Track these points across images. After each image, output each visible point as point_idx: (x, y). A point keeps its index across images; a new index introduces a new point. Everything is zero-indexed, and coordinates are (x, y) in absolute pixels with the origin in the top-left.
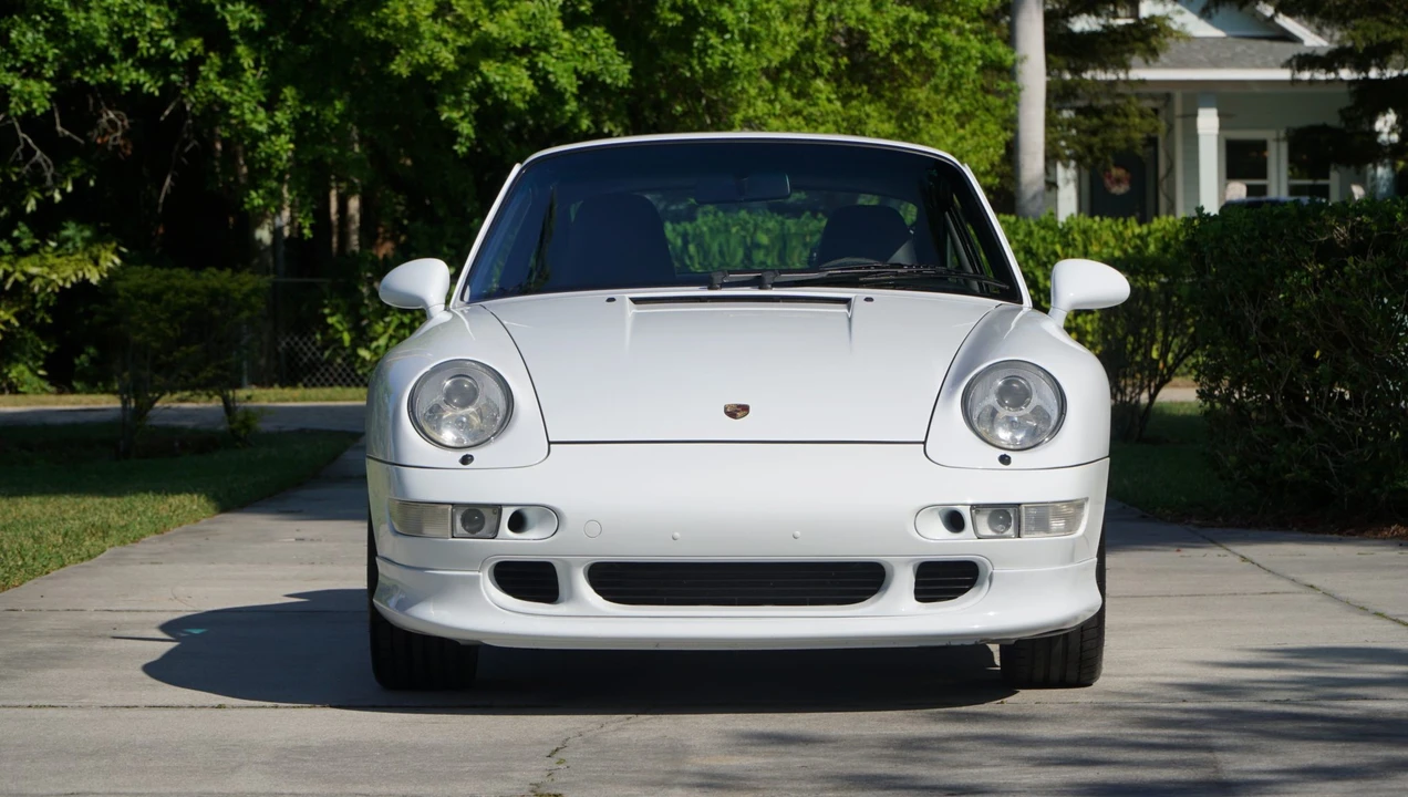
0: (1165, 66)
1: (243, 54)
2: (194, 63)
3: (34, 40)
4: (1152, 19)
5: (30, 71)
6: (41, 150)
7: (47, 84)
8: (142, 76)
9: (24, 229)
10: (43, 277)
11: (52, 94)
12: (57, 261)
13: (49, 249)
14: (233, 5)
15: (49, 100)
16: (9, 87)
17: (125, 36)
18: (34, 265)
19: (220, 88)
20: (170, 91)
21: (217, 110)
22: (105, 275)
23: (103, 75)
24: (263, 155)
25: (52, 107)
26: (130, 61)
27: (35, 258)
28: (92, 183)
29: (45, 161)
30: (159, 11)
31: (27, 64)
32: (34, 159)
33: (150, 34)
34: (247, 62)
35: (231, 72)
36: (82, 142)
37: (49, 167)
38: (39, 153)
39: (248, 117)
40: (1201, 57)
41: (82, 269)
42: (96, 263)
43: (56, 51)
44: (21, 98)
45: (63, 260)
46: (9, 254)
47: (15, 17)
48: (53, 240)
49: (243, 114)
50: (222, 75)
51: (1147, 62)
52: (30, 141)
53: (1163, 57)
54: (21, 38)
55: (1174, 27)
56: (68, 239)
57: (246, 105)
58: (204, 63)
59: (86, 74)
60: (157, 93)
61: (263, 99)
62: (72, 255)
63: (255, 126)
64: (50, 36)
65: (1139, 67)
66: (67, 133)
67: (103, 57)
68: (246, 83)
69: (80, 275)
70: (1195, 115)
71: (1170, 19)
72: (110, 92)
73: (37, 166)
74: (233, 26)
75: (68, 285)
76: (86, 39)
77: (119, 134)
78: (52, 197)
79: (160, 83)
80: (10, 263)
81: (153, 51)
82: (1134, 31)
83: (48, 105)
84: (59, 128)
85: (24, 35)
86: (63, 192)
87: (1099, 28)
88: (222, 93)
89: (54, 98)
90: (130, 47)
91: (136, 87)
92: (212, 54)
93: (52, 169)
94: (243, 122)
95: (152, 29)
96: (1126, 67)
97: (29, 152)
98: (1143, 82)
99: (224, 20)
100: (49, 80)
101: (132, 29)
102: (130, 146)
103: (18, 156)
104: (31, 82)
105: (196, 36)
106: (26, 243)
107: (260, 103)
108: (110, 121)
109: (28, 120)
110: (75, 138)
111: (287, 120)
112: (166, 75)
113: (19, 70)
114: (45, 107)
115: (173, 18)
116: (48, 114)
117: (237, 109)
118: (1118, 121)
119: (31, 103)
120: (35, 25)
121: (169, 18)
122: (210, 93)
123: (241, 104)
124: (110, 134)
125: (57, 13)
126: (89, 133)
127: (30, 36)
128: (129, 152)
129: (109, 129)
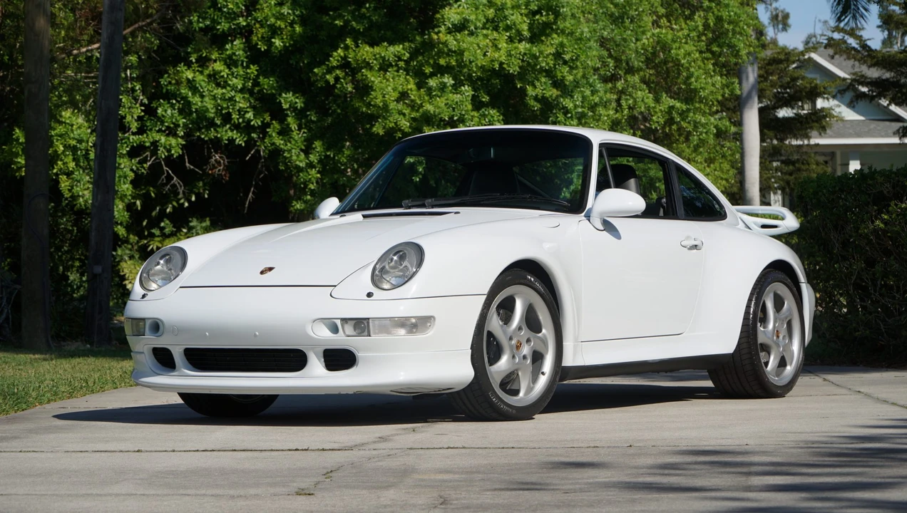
0: (831, 137)
1: (292, 122)
2: (265, 126)
3: (172, 114)
4: (823, 109)
5: (171, 132)
6: (177, 177)
7: (179, 139)
8: (234, 135)
9: (167, 222)
11: (183, 145)
13: (182, 233)
14: (286, 94)
15: (182, 149)
16: (158, 141)
17: (224, 112)
19: (279, 141)
20: (250, 143)
21: (276, 153)
23: (212, 134)
24: (302, 180)
25: (183, 153)
26: (228, 126)
28: (206, 196)
29: (179, 183)
30: (244, 97)
31: (168, 127)
32: (172, 182)
33: (239, 111)
34: (294, 126)
35: (286, 132)
36: (201, 172)
37: (181, 186)
38: (175, 178)
39: (294, 158)
40: (851, 131)
43: (184, 120)
44: (165, 148)
46: (158, 236)
47: (161, 101)
48: (184, 228)
49: (291, 156)
50: (279, 133)
51: (820, 134)
52: (170, 172)
53: (828, 131)
54: (164, 113)
55: (835, 114)
56: (193, 227)
57: (293, 151)
58: (269, 127)
59: (203, 133)
60: (243, 145)
61: (303, 148)
62: (196, 236)
63: (298, 163)
64: (181, 111)
65: (816, 138)
66: (192, 167)
67: (212, 124)
68: (294, 139)
70: (848, 164)
71: (833, 110)
72: (216, 143)
73: (174, 186)
74: (285, 106)
76: (202, 113)
77: (222, 168)
78: (183, 204)
79: (245, 139)
80: (160, 242)
81: (241, 120)
82: (813, 117)
83: (181, 152)
84: (187, 165)
85: (166, 111)
86: (189, 201)
87: (793, 115)
88: (280, 144)
89: (184, 147)
90: (227, 118)
91: (231, 141)
92: (274, 122)
93: (183, 188)
94: (290, 161)
95: (240, 107)
96: (809, 138)
97: (169, 178)
98: (817, 145)
99: (280, 103)
100: (182, 137)
101: (228, 107)
102: (228, 175)
103: (163, 180)
104: (171, 138)
105: (267, 112)
106: (167, 231)
107: (302, 150)
108: (216, 160)
109: (169, 160)
110: (197, 170)
111: (317, 160)
112: (249, 135)
113: (164, 131)
114: (178, 153)
115: (252, 101)
116: (181, 157)
117: (289, 153)
118: (803, 167)
119: (171, 151)
120: (172, 106)
121: (250, 101)
122: (273, 144)
123: (290, 150)
124: (216, 168)
125: (185, 98)
126: (205, 167)
127: (169, 112)
128: (227, 179)
129: (216, 165)
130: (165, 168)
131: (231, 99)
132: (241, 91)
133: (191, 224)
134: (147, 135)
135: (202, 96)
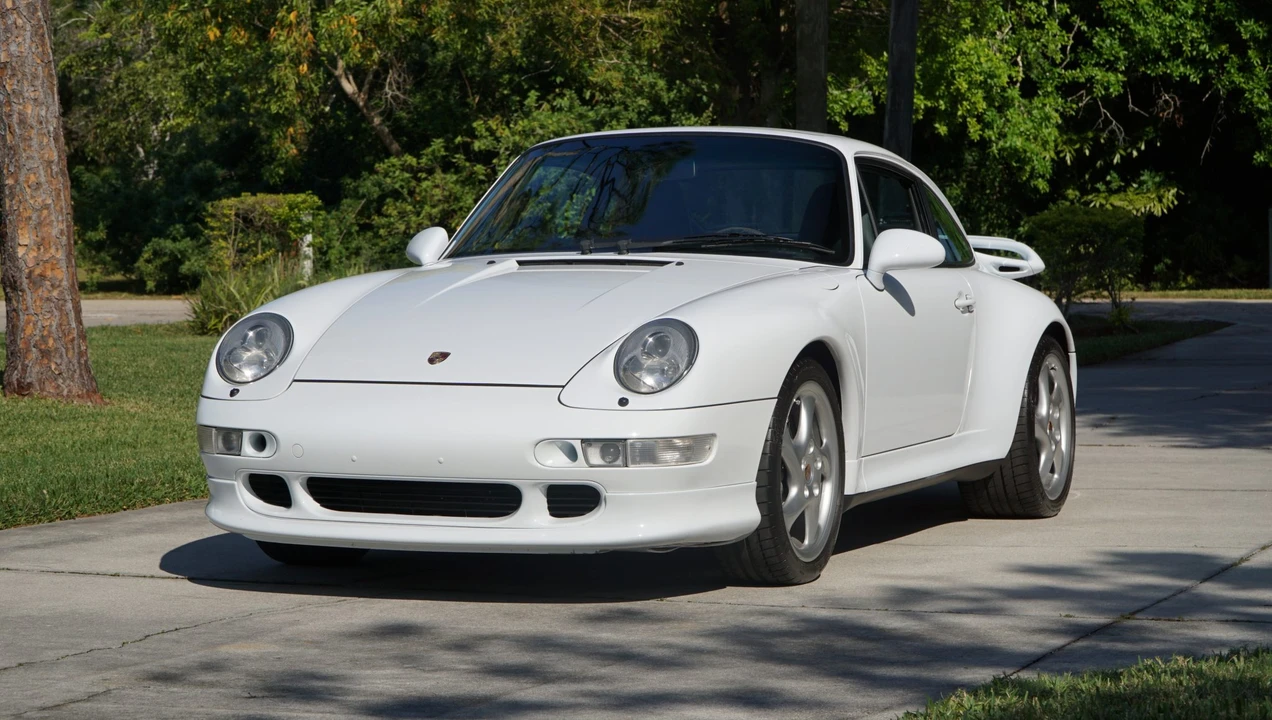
1: (1253, 56)
2: (1223, 59)
3: (1111, 45)
5: (1110, 66)
7: (1119, 75)
8: (1189, 71)
9: (1115, 175)
10: (1124, 208)
11: (1123, 82)
12: (1136, 197)
13: (1132, 189)
14: (1246, 21)
15: (1123, 87)
16: (1093, 77)
17: (1172, 43)
18: (1120, 200)
19: (1238, 79)
20: (1207, 81)
21: (1237, 93)
22: (1166, 211)
23: (1161, 69)
24: (1264, 126)
25: (1126, 92)
26: (1180, 60)
27: (1122, 195)
28: (1158, 144)
29: (1119, 129)
30: (1197, 25)
31: (1108, 61)
32: (1110, 128)
33: (1192, 42)
34: (1256, 61)
35: (1246, 68)
36: (1147, 116)
37: (1121, 133)
38: (1114, 122)
39: (1256, 99)
41: (1150, 204)
42: (1160, 201)
43: (1126, 53)
44: (1102, 85)
45: (1139, 197)
46: (1104, 192)
47: (1098, 29)
48: (1135, 183)
49: (1252, 97)
50: (1241, 69)
52: (1108, 115)
54: (1101, 43)
56: (1144, 182)
57: (1256, 91)
58: (1227, 62)
59: (1149, 68)
60: (1198, 82)
61: (1267, 86)
62: (1144, 194)
63: (1260, 105)
64: (1123, 42)
66: (1137, 109)
67: (1158, 57)
68: (1257, 76)
69: (1148, 208)
72: (1166, 79)
73: (1112, 132)
74: (1246, 36)
75: (1140, 215)
76: (1146, 42)
77: (1172, 110)
78: (1131, 153)
79: (1201, 75)
80: (1105, 198)
81: (1195, 53)
83: (1122, 91)
84: (1131, 105)
85: (1103, 41)
86: (1139, 150)
88: (1240, 83)
89: (1125, 85)
90: (1177, 51)
91: (1185, 78)
92: (1233, 56)
93: (1123, 134)
94: (1252, 103)
95: (1193, 38)
97: (1107, 122)
99: (1240, 32)
100: (1121, 73)
101: (1177, 37)
102: (1182, 119)
103: (1099, 125)
104: (1110, 74)
105: (1224, 43)
106: (1114, 186)
107: (1266, 90)
108: (1166, 101)
109: (1106, 99)
110: (1142, 113)
112: (1205, 70)
113: (1103, 65)
114: (1119, 91)
115: (1208, 30)
116: (1122, 98)
117: (1250, 93)
119: (1109, 89)
120: (1111, 35)
121: (1205, 30)
122: (1232, 82)
123: (1252, 90)
124: (1164, 110)
125: (1126, 26)
126: (1152, 110)
127: (1108, 41)
128: (1182, 123)
129: (1165, 107)
130: (1103, 110)
131: (1181, 26)
132: (1193, 17)
133: (1142, 178)
134: (1081, 70)
135: (1146, 24)
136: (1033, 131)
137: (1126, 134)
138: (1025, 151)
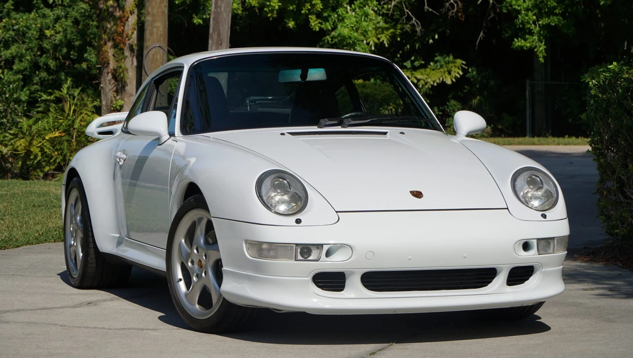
6: (416, 18)
10: (424, 80)
12: (432, 72)
13: (429, 66)
18: (422, 74)
22: (454, 80)
24: (520, 21)
27: (422, 70)
29: (417, 23)
32: (411, 23)
36: (438, 14)
38: (414, 19)
41: (442, 76)
42: (450, 73)
45: (434, 72)
48: (432, 62)
52: (410, 13)
56: (438, 61)
62: (438, 69)
63: (517, 7)
66: (430, 10)
69: (441, 79)
73: (413, 25)
75: (435, 84)
77: (455, 10)
78: (428, 42)
80: (411, 73)
84: (426, 7)
86: (433, 39)
93: (420, 27)
94: (511, 6)
97: (409, 19)
102: (463, 17)
103: (403, 20)
106: (417, 64)
109: (408, 3)
110: (434, 12)
111: (531, 4)
116: (420, 2)
124: (450, 10)
126: (441, 10)
128: (463, 19)
129: (450, 8)
130: (406, 10)
133: (436, 59)
136: (355, 23)
137: (422, 28)
138: (350, 38)
